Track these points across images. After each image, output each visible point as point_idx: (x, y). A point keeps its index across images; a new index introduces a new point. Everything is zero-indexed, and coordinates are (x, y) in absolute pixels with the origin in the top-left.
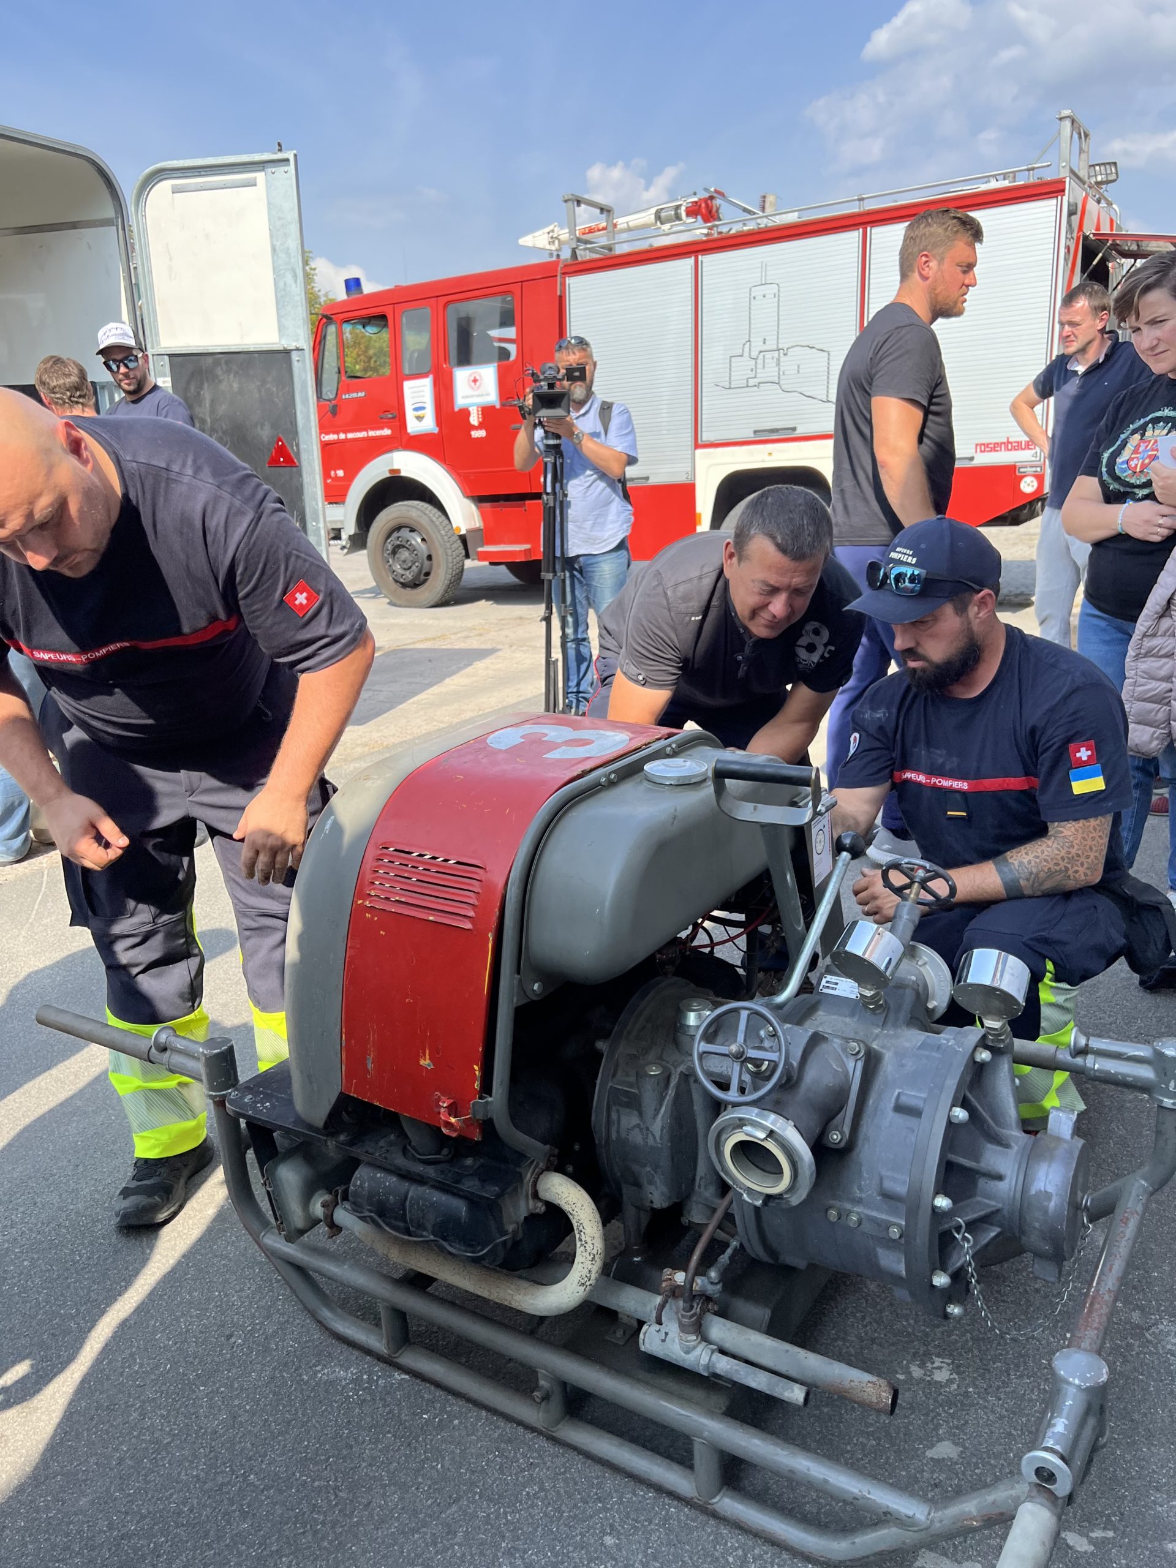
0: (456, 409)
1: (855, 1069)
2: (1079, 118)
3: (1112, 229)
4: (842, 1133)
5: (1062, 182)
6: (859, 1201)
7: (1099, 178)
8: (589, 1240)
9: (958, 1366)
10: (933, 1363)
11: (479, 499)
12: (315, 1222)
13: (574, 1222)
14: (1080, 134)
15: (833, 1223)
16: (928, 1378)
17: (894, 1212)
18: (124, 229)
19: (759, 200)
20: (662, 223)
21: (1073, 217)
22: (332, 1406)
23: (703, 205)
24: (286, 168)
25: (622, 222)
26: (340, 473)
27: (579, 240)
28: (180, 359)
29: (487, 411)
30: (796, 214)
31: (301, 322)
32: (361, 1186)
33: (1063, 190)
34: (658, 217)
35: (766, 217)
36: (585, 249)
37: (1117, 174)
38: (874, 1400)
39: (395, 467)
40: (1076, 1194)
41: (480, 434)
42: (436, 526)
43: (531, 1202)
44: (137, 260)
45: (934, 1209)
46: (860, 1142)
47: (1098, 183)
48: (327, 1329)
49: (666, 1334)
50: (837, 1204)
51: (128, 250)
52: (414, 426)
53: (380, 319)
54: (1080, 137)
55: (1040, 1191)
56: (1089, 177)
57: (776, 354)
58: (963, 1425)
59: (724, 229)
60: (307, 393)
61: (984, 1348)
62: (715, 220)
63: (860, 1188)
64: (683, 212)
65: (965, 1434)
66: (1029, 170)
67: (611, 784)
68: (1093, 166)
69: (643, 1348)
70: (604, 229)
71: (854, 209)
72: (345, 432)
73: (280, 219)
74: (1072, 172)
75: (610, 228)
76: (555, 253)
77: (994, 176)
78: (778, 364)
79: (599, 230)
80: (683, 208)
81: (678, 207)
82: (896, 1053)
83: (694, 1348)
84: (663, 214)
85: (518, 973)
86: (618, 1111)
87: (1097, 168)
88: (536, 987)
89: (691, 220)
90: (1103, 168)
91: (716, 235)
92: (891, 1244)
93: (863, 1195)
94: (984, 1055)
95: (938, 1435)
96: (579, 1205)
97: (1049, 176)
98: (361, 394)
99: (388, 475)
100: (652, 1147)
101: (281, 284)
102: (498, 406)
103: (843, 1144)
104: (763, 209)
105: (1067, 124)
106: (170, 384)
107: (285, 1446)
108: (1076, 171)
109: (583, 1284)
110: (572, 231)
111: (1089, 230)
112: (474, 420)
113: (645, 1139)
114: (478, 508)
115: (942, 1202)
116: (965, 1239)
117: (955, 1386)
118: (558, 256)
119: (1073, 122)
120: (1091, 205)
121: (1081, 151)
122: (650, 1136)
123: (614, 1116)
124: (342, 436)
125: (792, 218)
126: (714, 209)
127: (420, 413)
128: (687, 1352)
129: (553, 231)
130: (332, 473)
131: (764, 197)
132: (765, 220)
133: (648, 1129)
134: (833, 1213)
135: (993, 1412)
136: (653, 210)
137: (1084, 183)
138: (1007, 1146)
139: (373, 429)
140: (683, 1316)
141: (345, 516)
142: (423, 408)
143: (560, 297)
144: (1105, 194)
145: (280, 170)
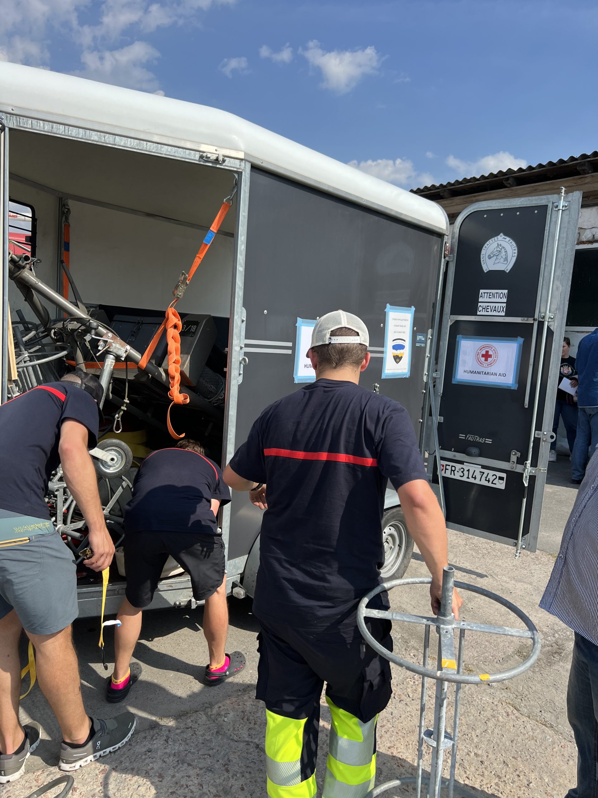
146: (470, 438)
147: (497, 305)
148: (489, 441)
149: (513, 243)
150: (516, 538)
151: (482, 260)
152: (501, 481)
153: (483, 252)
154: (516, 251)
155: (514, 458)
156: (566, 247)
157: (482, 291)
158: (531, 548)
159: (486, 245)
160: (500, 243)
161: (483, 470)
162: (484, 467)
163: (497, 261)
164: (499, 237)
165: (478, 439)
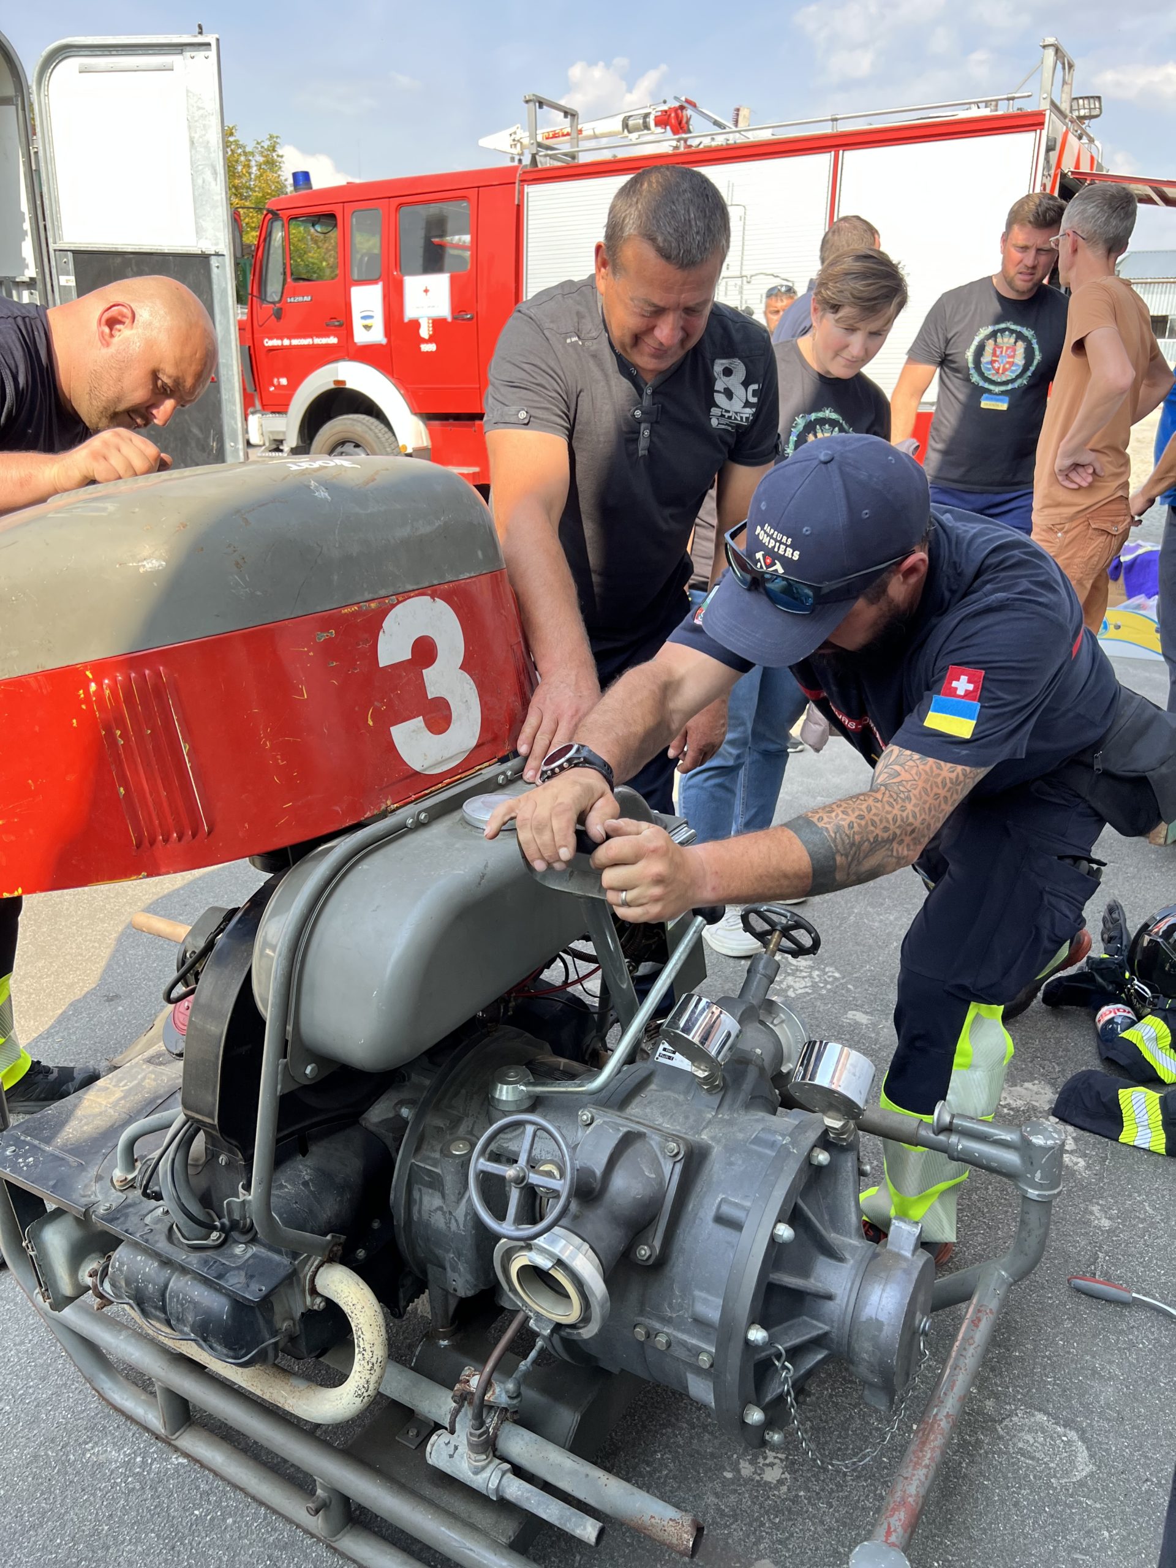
0: (406, 320)
1: (672, 1172)
2: (1065, 48)
3: (1092, 169)
4: (651, 1248)
5: (1041, 114)
6: (667, 1321)
7: (1082, 113)
8: (367, 1347)
9: (793, 1463)
10: (765, 1458)
11: (428, 417)
12: (83, 1290)
13: (353, 1325)
14: (1063, 64)
15: (642, 1343)
16: (758, 1478)
17: (706, 1338)
18: (24, 109)
19: (732, 114)
20: (629, 132)
21: (1051, 153)
22: (94, 1495)
23: (673, 115)
24: (207, 53)
25: (587, 128)
26: (284, 381)
27: (539, 145)
28: (86, 256)
29: (438, 324)
30: (770, 131)
31: (221, 224)
32: (119, 1269)
33: (1042, 124)
34: (625, 125)
35: (739, 132)
36: (546, 156)
37: (1100, 109)
38: (675, 1541)
39: (340, 378)
40: (913, 1318)
41: (431, 347)
42: (382, 443)
43: (308, 1299)
44: (38, 143)
45: (747, 1342)
46: (674, 1255)
47: (1081, 118)
48: (104, 1399)
49: (456, 1448)
50: (647, 1321)
51: (28, 131)
52: (361, 337)
53: (329, 218)
54: (1064, 68)
55: (871, 1319)
56: (1071, 111)
57: (739, 281)
58: (787, 1538)
59: (694, 142)
60: (227, 302)
61: (822, 1440)
62: (685, 132)
63: (670, 1305)
64: (651, 121)
65: (788, 1550)
66: (1008, 99)
67: (419, 825)
68: (1076, 99)
69: (430, 1462)
70: (568, 134)
71: (827, 129)
72: (290, 338)
73: (199, 108)
74: (1053, 104)
75: (574, 135)
76: (517, 158)
77: (976, 103)
78: (741, 293)
79: (564, 135)
80: (652, 117)
81: (646, 116)
82: (726, 1147)
83: (483, 1468)
84: (631, 123)
85: (285, 1057)
86: (420, 1190)
87: (1081, 101)
88: (308, 1070)
89: (659, 130)
90: (1086, 102)
91: (682, 149)
92: (699, 1371)
93: (674, 1315)
94: (823, 1157)
95: (758, 1550)
96: (359, 1307)
97: (1029, 107)
98: (307, 299)
99: (332, 386)
100: (454, 1233)
101: (200, 181)
102: (450, 319)
103: (651, 1262)
104: (736, 123)
105: (1051, 52)
106: (74, 284)
107: (35, 1543)
108: (1058, 103)
109: (360, 1396)
110: (533, 135)
111: (1068, 167)
112: (425, 332)
113: (448, 1224)
114: (426, 425)
115: (757, 1335)
116: (785, 1368)
117: (784, 1489)
118: (520, 161)
119: (1057, 50)
120: (1072, 139)
121: (1064, 82)
122: (453, 1221)
123: (416, 1195)
124: (286, 342)
125: (765, 135)
126: (684, 120)
127: (368, 322)
128: (476, 1473)
129: (515, 133)
130: (275, 381)
131: (738, 110)
132: (737, 135)
133: (450, 1213)
134: (640, 1333)
135: (822, 1522)
136: (621, 117)
137: (1065, 117)
138: (841, 1260)
139: (318, 336)
140: (471, 1434)
141: (287, 425)
142: (371, 317)
143: (518, 206)
144: (1088, 130)
145: (200, 55)
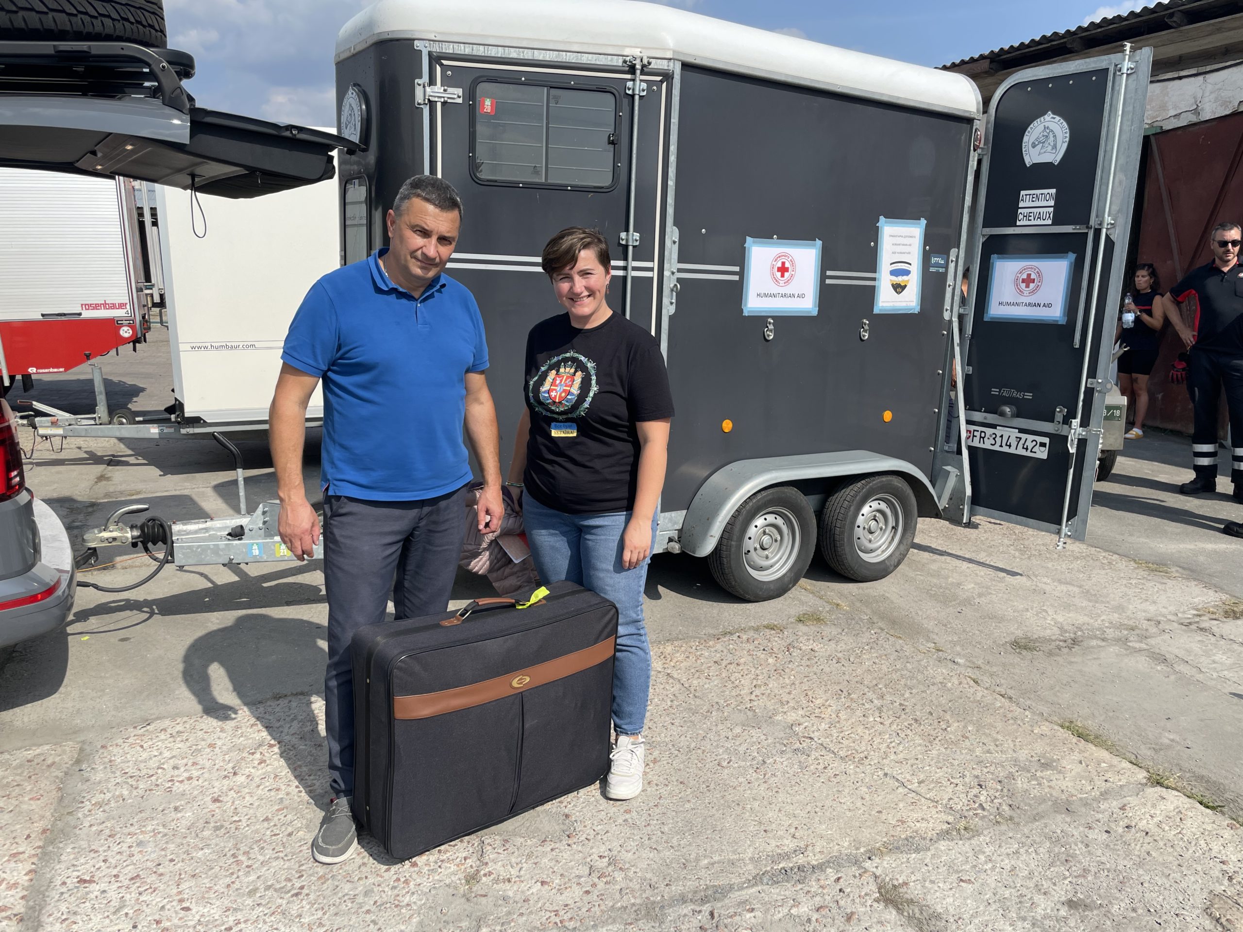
146: (1005, 393)
147: (1041, 210)
148: (1029, 396)
149: (1065, 124)
150: (1059, 523)
151: (1024, 150)
152: (1042, 449)
153: (1025, 139)
154: (1068, 135)
155: (1059, 417)
156: (1132, 125)
157: (1023, 193)
158: (1078, 536)
159: (1029, 129)
160: (1047, 124)
161: (1020, 435)
162: (1021, 431)
163: (1043, 151)
164: (1046, 116)
165: (1015, 394)
